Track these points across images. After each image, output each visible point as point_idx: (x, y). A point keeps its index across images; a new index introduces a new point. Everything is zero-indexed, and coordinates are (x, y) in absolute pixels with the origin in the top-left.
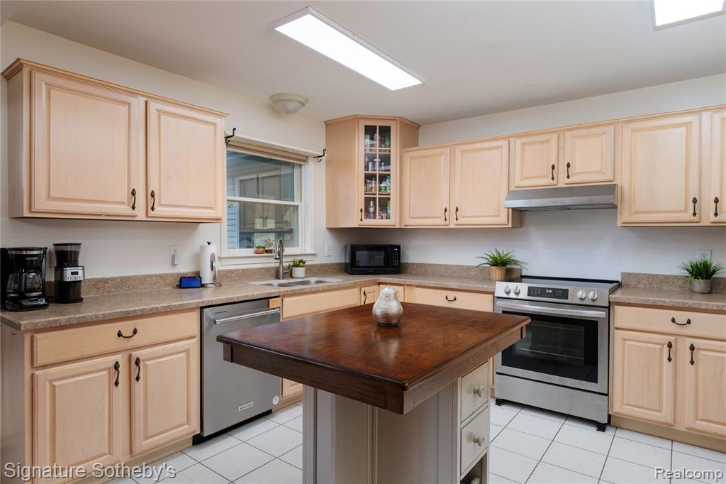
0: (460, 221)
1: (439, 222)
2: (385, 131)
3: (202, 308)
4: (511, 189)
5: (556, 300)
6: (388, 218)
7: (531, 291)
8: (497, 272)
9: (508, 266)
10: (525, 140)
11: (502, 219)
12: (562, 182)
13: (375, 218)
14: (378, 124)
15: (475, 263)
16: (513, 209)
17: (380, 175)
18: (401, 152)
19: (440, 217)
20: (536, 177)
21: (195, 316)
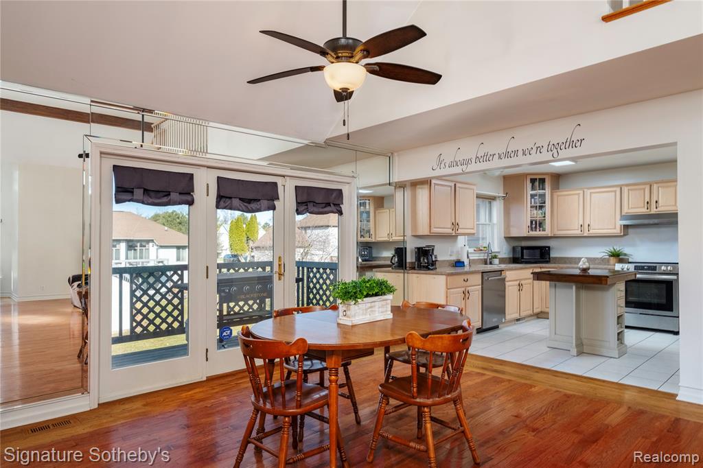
0: (591, 231)
1: (577, 232)
2: (542, 181)
3: (482, 273)
4: (623, 214)
5: (650, 272)
6: (544, 230)
7: (636, 268)
8: (612, 260)
9: (621, 257)
10: (630, 188)
11: (617, 231)
12: (654, 211)
13: (536, 231)
14: (538, 177)
15: (600, 256)
16: (624, 225)
17: (539, 206)
18: (551, 192)
19: (578, 230)
20: (638, 208)
21: (479, 276)
